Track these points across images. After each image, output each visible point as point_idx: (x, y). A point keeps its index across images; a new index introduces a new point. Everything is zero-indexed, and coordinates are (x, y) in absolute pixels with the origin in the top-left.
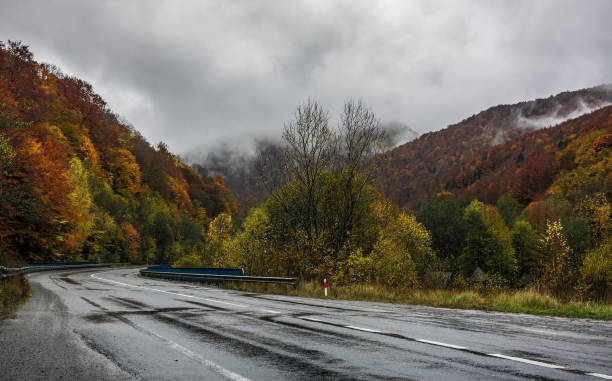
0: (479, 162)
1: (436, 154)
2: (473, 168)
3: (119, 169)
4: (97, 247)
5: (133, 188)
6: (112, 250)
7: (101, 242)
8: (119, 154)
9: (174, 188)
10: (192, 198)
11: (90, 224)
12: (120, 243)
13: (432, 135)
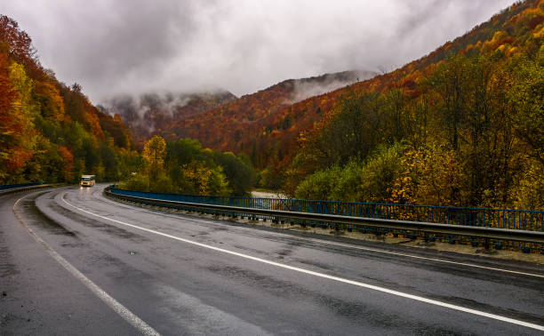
0: (287, 113)
1: (253, 108)
2: (284, 117)
3: (46, 100)
4: (38, 167)
5: (60, 117)
6: (50, 171)
7: (43, 163)
8: (45, 87)
9: (89, 120)
10: (103, 129)
11: (33, 143)
12: (56, 164)
13: (248, 97)
